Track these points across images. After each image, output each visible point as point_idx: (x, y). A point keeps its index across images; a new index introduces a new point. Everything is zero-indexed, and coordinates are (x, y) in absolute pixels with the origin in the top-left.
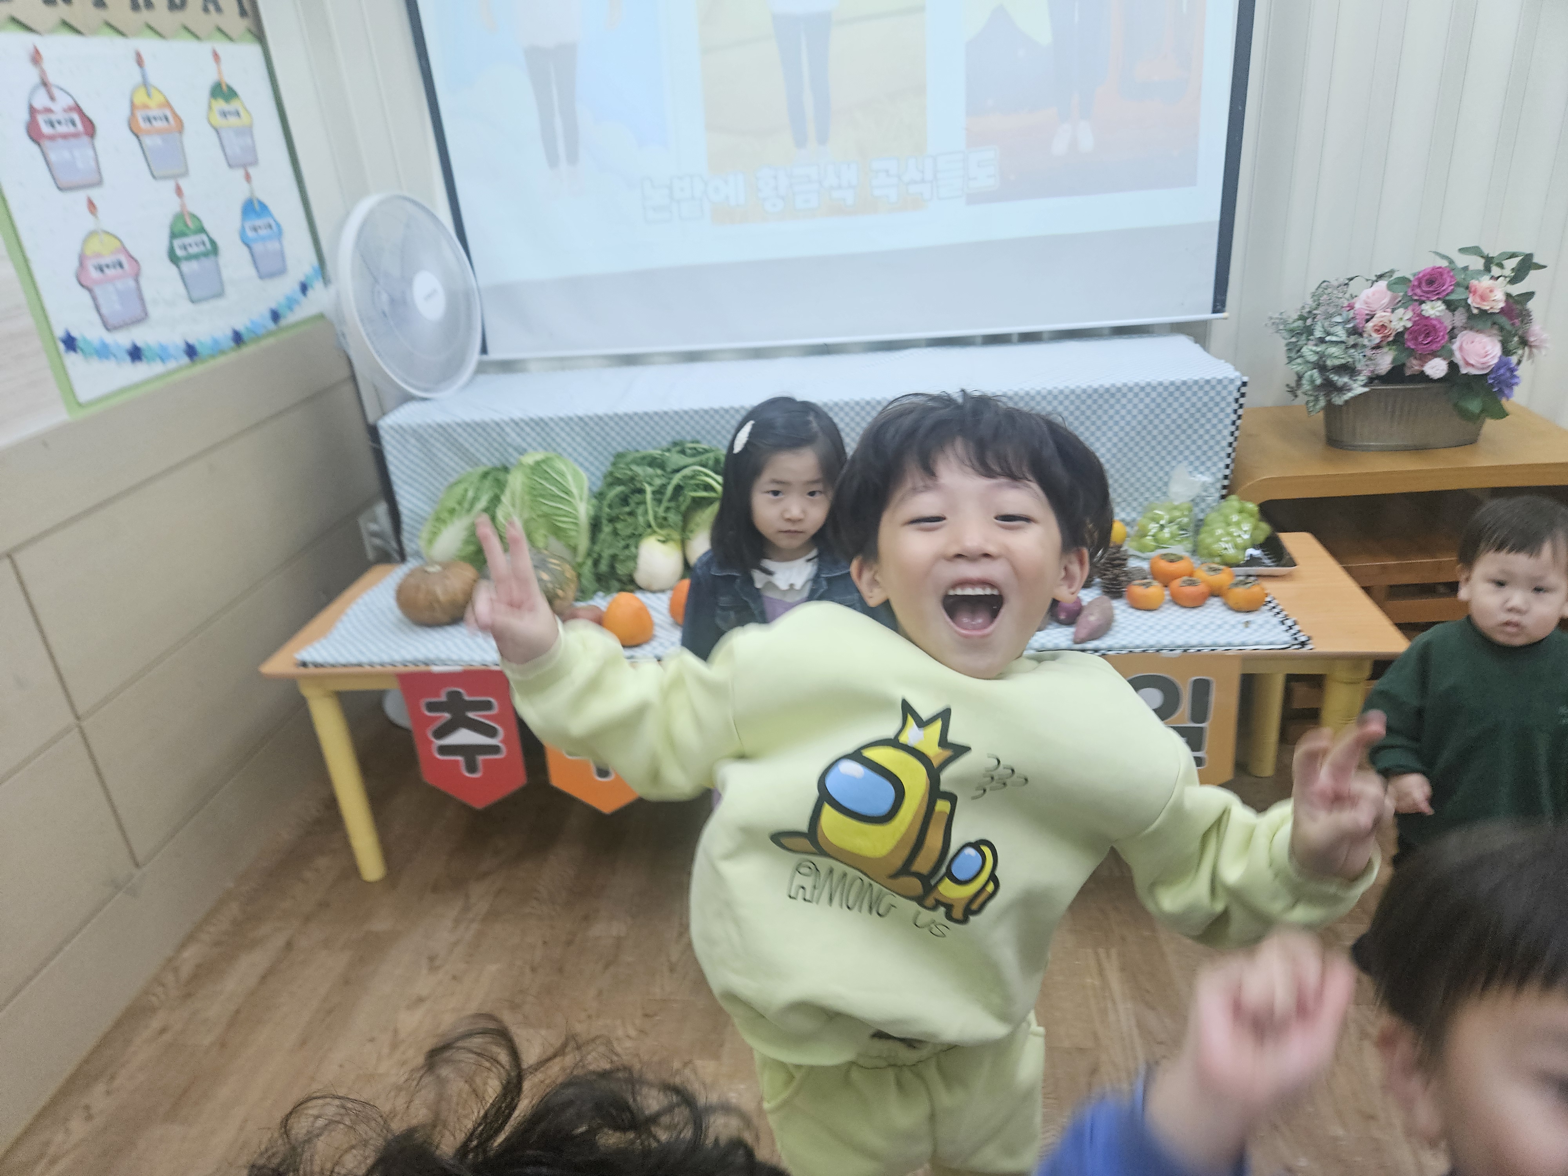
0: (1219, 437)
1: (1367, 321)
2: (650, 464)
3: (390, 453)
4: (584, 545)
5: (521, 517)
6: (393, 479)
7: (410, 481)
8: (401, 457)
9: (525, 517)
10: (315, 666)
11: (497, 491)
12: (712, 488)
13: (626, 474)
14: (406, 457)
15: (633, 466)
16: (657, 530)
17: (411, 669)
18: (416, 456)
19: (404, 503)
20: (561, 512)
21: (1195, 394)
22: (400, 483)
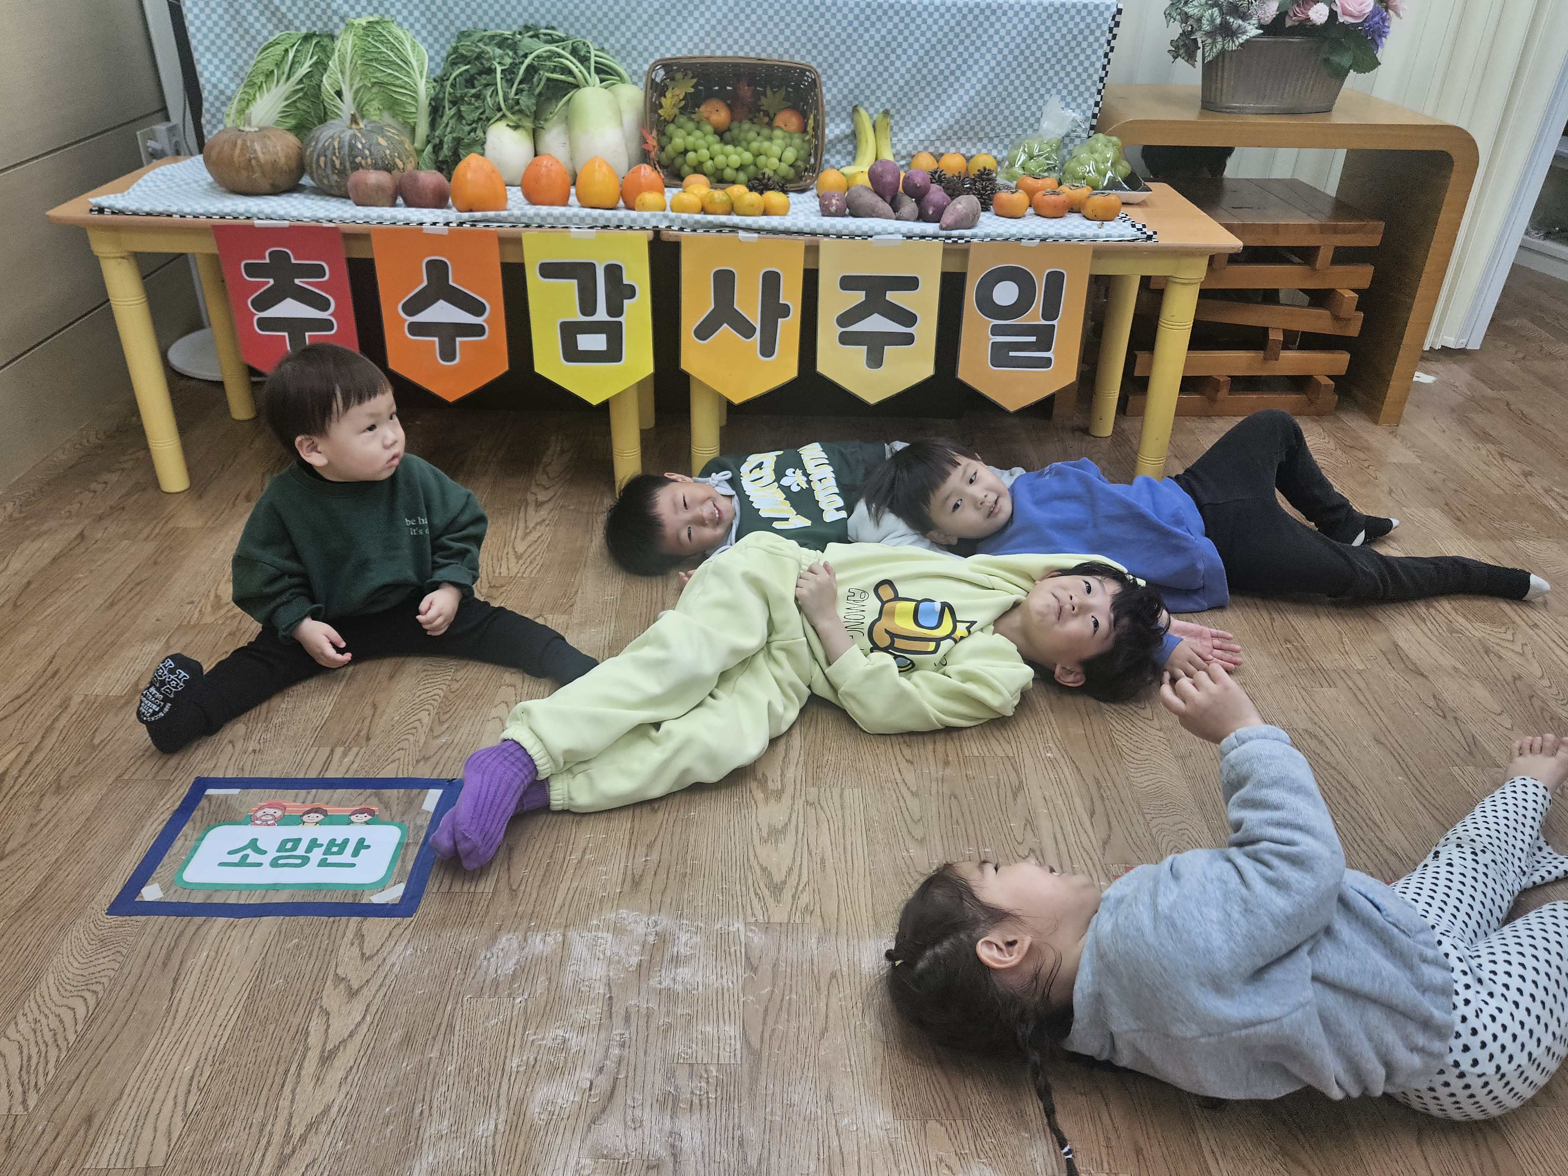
2: (500, 45)
3: (190, 10)
4: (423, 129)
5: (352, 85)
6: (193, 43)
7: (214, 49)
8: (203, 17)
9: (355, 87)
10: (113, 213)
11: (323, 56)
12: (570, 73)
13: (473, 51)
14: (209, 17)
15: (480, 44)
16: (508, 114)
17: (229, 221)
18: (221, 17)
19: (206, 74)
20: (398, 82)
21: (1072, 18)
22: (201, 49)
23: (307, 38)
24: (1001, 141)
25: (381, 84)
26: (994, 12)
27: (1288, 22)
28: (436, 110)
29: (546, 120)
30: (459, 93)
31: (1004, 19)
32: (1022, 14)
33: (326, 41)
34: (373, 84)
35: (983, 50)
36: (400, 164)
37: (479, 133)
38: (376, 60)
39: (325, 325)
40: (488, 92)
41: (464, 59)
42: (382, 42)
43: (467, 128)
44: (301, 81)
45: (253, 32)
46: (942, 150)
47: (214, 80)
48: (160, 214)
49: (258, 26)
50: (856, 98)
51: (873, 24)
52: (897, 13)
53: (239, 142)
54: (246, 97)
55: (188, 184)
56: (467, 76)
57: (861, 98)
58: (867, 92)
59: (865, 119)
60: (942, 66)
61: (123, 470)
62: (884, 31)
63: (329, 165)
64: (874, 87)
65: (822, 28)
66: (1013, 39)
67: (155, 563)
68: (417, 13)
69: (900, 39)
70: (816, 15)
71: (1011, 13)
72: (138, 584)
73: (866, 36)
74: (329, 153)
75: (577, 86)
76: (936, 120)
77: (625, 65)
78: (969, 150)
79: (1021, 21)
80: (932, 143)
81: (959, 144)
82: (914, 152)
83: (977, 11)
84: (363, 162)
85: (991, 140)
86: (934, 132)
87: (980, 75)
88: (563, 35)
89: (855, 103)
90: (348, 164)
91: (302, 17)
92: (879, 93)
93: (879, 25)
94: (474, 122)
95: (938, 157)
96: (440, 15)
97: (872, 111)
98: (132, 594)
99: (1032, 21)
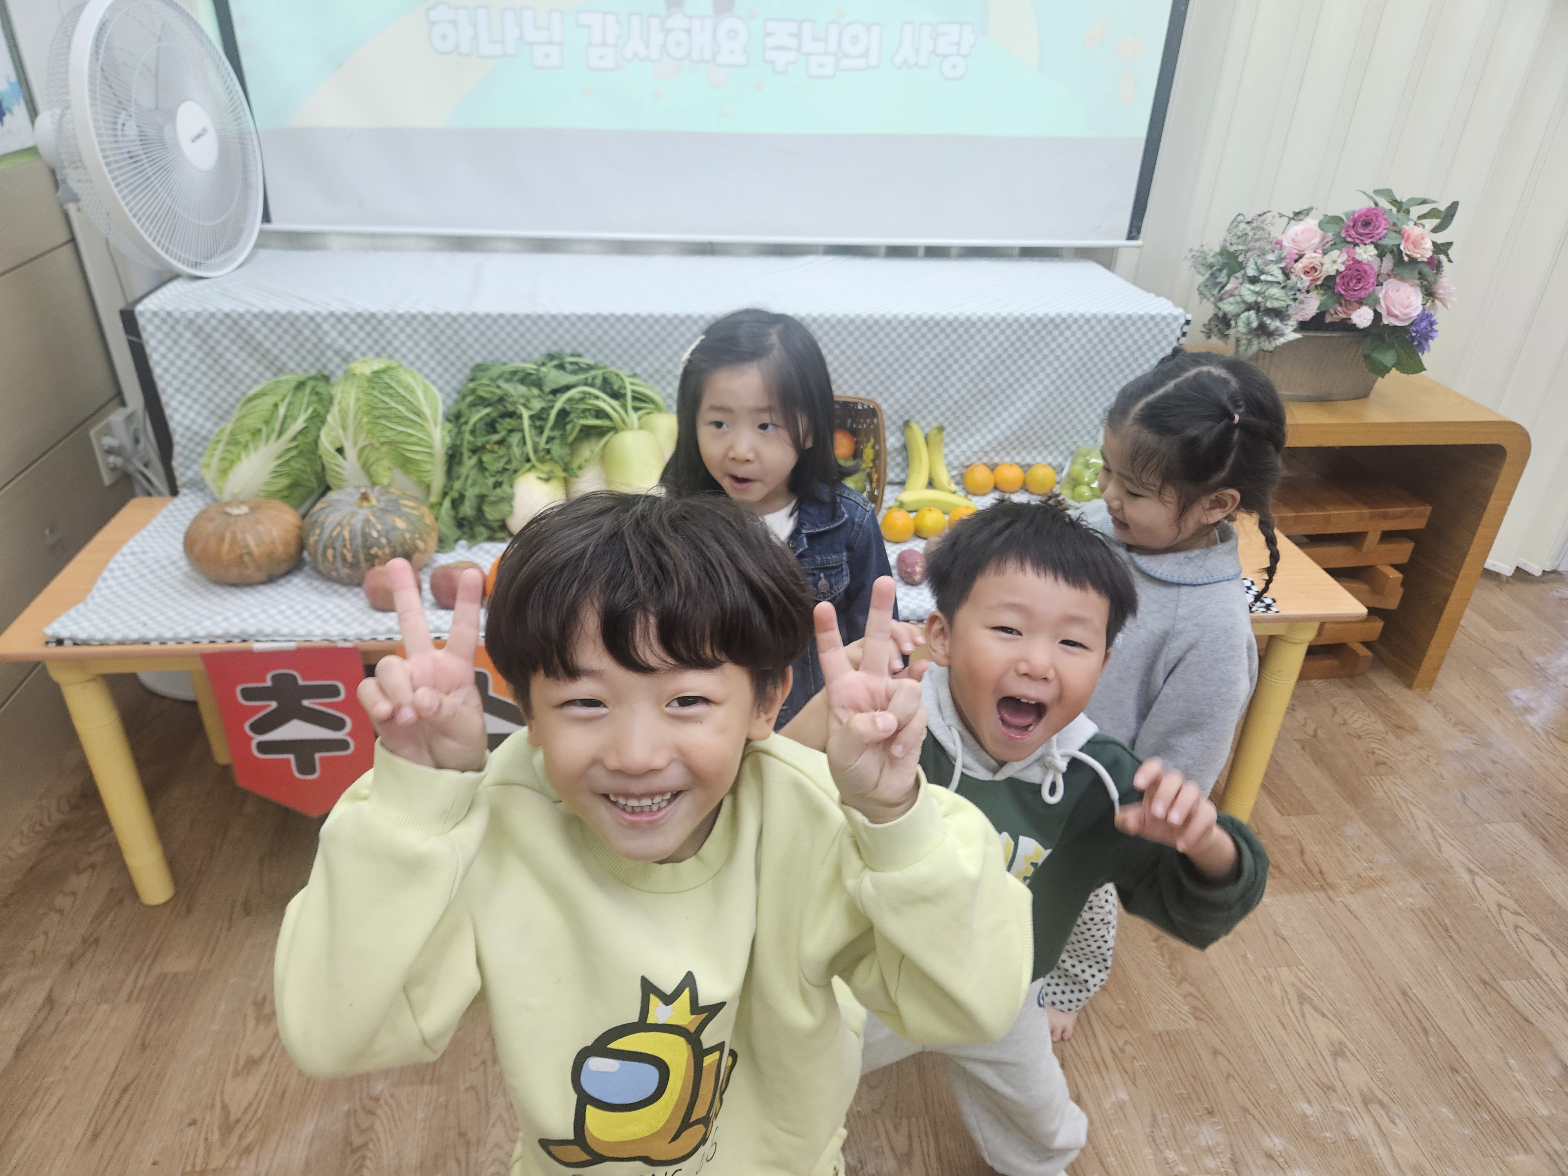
1: (1296, 261)
2: (522, 381)
3: (155, 349)
4: (438, 479)
5: (355, 443)
6: (160, 385)
7: (185, 389)
8: (171, 356)
9: (361, 443)
11: (319, 408)
12: (607, 416)
13: (494, 393)
14: (178, 356)
15: (501, 383)
16: (538, 465)
17: (221, 645)
18: (193, 355)
19: (177, 417)
20: (412, 440)
21: (1138, 330)
22: (170, 391)
23: (301, 385)
24: (1057, 448)
25: (390, 443)
26: (1057, 326)
27: (1328, 319)
28: (453, 459)
29: (579, 468)
30: (480, 441)
31: (1068, 334)
32: (1086, 328)
33: (322, 388)
34: (383, 444)
35: (1044, 363)
37: (506, 487)
38: (386, 417)
39: (342, 745)
40: (515, 439)
41: (483, 402)
42: (390, 395)
43: (491, 481)
44: (294, 438)
45: (231, 369)
46: (996, 460)
47: (187, 422)
49: (237, 362)
50: (907, 412)
51: (929, 342)
52: (955, 330)
53: (227, 530)
54: (229, 456)
55: (163, 567)
56: (488, 420)
57: (913, 412)
58: (920, 406)
59: (917, 433)
60: (1000, 380)
62: (940, 349)
63: (339, 559)
64: (926, 401)
65: (874, 347)
66: (1076, 352)
68: (424, 344)
69: (957, 355)
70: (869, 334)
71: (1075, 328)
73: (921, 354)
74: (338, 544)
75: (614, 429)
76: (991, 431)
77: (658, 388)
78: (1024, 458)
79: (1085, 334)
80: (986, 453)
81: (1013, 453)
82: (967, 463)
83: (1039, 326)
84: (380, 553)
85: (1046, 447)
86: (989, 443)
87: (1040, 388)
88: (591, 362)
89: (906, 418)
90: (362, 557)
91: (290, 351)
92: (931, 407)
93: (935, 342)
94: (498, 472)
95: (993, 468)
96: (450, 345)
97: (923, 423)
99: (1097, 334)
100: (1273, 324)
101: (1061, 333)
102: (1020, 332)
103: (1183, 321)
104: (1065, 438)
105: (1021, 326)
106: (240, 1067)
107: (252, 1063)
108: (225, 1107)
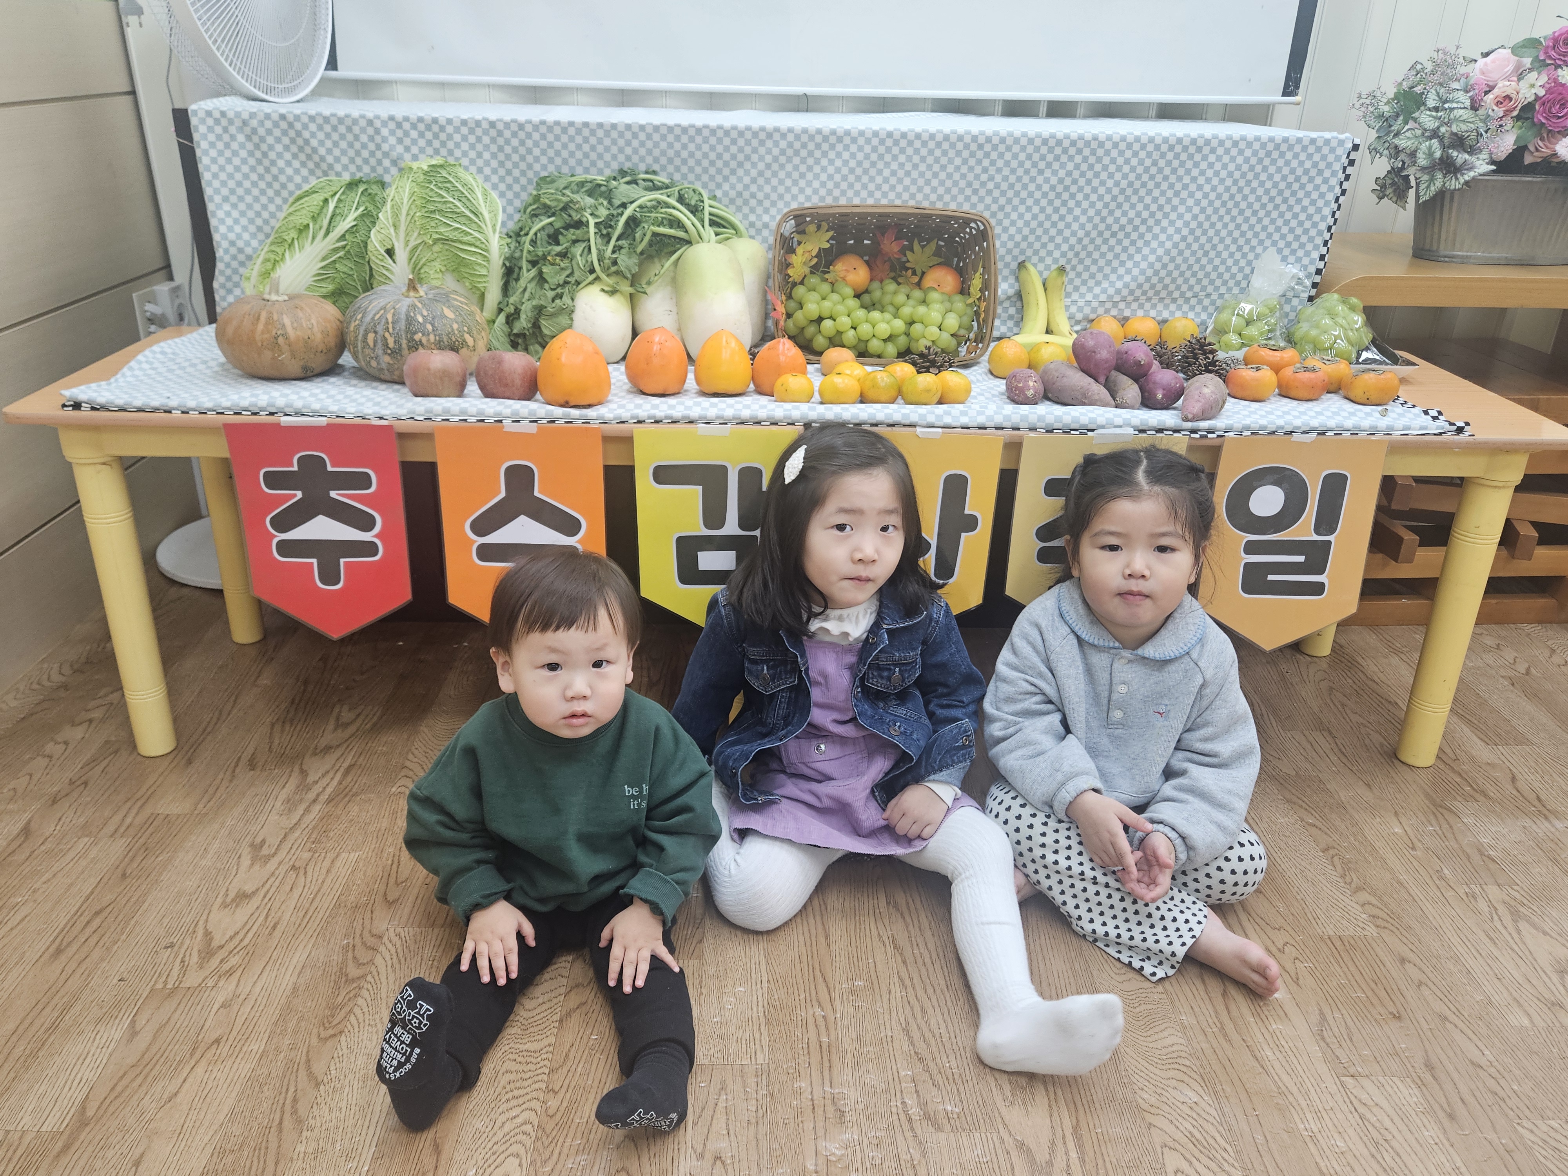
0: (1317, 218)
1: (1486, 93)
2: (590, 194)
3: (206, 153)
4: (493, 295)
5: (407, 243)
6: (208, 191)
7: (233, 199)
8: (221, 161)
9: (412, 244)
10: (93, 409)
11: (371, 208)
12: (680, 225)
13: (559, 201)
14: (229, 161)
15: (567, 192)
16: (603, 276)
17: (246, 418)
18: (244, 161)
19: (223, 229)
20: (466, 239)
21: (1296, 156)
22: (218, 199)
23: (352, 185)
24: (1200, 302)
25: (445, 241)
26: (1199, 149)
27: (1528, 159)
28: (510, 272)
29: (649, 283)
30: (540, 252)
31: (1212, 158)
32: (1234, 151)
33: (375, 189)
34: (436, 241)
35: (1184, 194)
36: (470, 341)
37: (566, 299)
38: (440, 211)
39: (369, 548)
40: (579, 249)
41: (547, 210)
42: (447, 190)
43: (551, 294)
44: (343, 237)
45: (283, 178)
46: (1127, 313)
47: (232, 236)
48: (155, 410)
49: (289, 171)
50: (1023, 252)
51: (1049, 165)
52: (1079, 151)
53: (264, 315)
54: (272, 257)
55: (194, 365)
56: (551, 230)
57: (1029, 252)
58: (1037, 246)
59: (1034, 277)
60: (1132, 214)
61: (91, 721)
62: (1062, 173)
63: (380, 344)
64: (1045, 239)
65: (985, 170)
66: (1222, 181)
67: (124, 876)
68: (487, 155)
69: (1082, 182)
70: (980, 154)
71: (1220, 151)
72: (97, 913)
73: (1040, 180)
74: (380, 328)
75: (689, 243)
76: (1120, 277)
77: (740, 215)
78: (1160, 313)
79: (1233, 159)
80: (1115, 304)
81: (1148, 306)
82: (1092, 316)
83: (1178, 149)
84: (424, 340)
85: (1187, 300)
86: (1118, 292)
87: (1179, 224)
88: (667, 181)
89: (1021, 258)
90: (404, 342)
91: (345, 160)
92: (1051, 246)
93: (1056, 166)
94: (559, 285)
95: (1124, 321)
96: (515, 158)
97: (1041, 267)
98: (88, 931)
99: (1247, 160)
100: (1460, 157)
101: (1205, 158)
102: (1156, 155)
103: (1350, 145)
104: (1210, 289)
105: (1157, 147)
106: (229, 900)
107: (243, 897)
108: (207, 934)
